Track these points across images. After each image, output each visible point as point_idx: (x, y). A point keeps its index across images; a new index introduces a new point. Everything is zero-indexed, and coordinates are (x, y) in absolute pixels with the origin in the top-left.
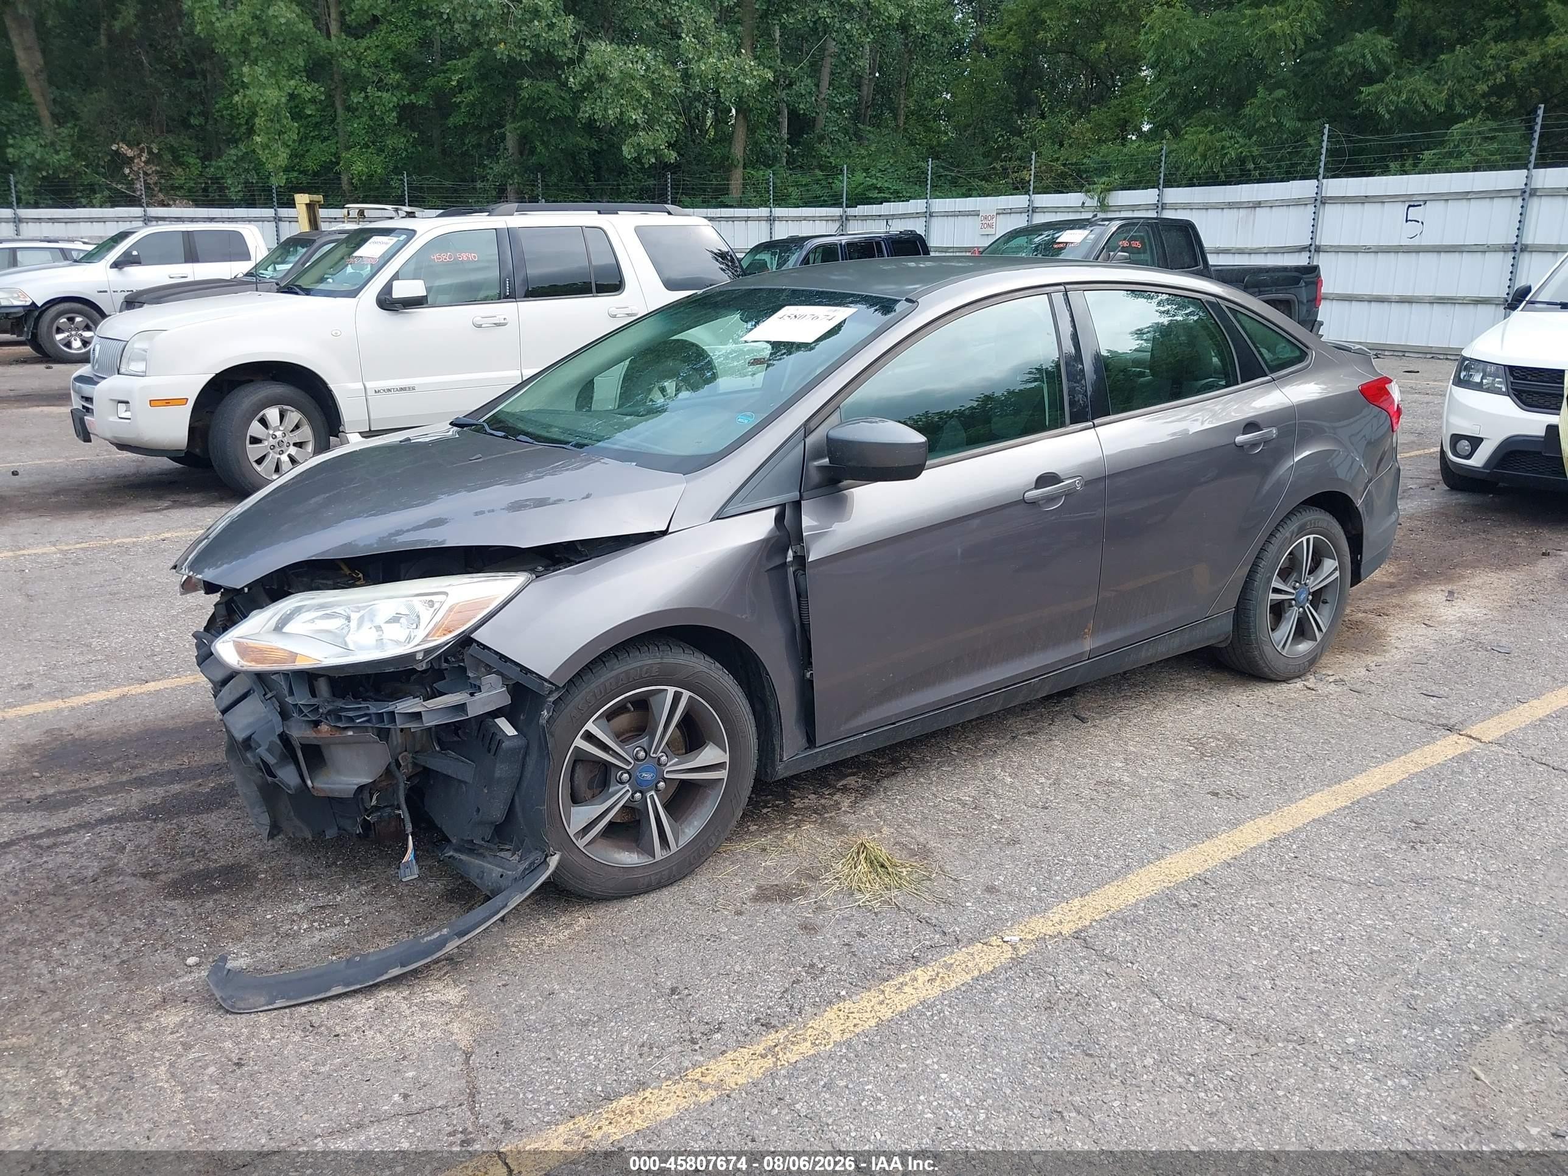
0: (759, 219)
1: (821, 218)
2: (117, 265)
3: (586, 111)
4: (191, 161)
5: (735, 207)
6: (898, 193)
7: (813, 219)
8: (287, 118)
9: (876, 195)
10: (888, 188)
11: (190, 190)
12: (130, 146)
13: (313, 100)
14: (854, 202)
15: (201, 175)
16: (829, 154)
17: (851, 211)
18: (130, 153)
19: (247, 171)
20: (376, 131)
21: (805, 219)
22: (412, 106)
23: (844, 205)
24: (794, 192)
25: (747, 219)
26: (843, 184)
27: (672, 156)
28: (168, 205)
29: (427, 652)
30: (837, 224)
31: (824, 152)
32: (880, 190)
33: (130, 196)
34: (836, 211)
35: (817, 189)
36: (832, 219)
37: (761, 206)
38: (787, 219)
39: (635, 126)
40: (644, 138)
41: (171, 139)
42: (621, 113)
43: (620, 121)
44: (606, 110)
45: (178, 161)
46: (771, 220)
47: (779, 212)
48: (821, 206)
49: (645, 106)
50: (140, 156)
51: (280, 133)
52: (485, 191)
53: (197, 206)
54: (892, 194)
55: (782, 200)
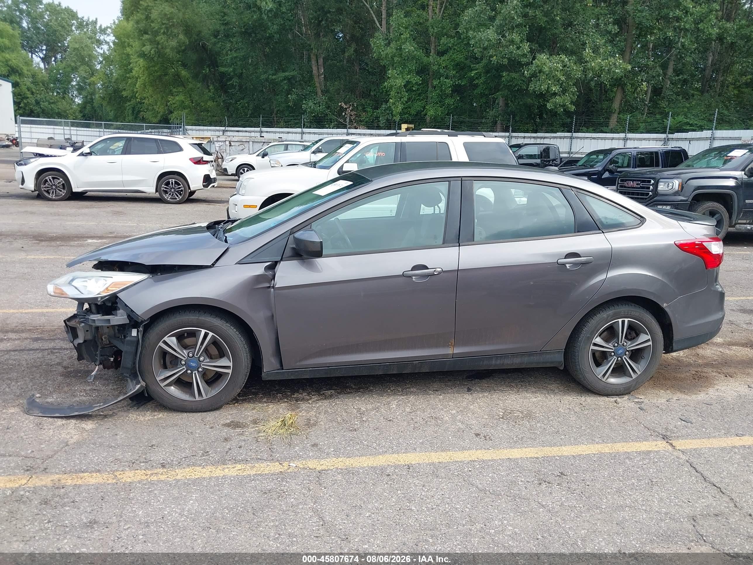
0: (619, 139)
1: (653, 139)
2: (314, 152)
3: (531, 87)
4: (369, 110)
5: (608, 133)
6: (702, 126)
7: (649, 139)
8: (404, 91)
9: (688, 128)
10: (696, 124)
11: (366, 122)
12: (346, 104)
13: (416, 83)
14: (672, 132)
15: (372, 116)
16: (665, 107)
17: (670, 136)
18: (345, 107)
19: (388, 114)
20: (442, 97)
21: (644, 139)
22: (459, 85)
23: (667, 132)
24: (642, 125)
25: (613, 139)
26: (669, 122)
27: (573, 108)
28: (357, 128)
29: (102, 298)
30: (662, 142)
31: (663, 105)
32: (691, 125)
33: (344, 124)
34: (663, 136)
35: (655, 125)
36: (660, 140)
37: (621, 133)
38: (634, 139)
39: (555, 94)
40: (558, 100)
41: (363, 101)
42: (548, 88)
43: (548, 91)
44: (541, 86)
45: (364, 110)
46: (625, 139)
47: (630, 135)
48: (656, 133)
49: (562, 83)
50: (349, 107)
51: (401, 98)
52: (487, 123)
53: (369, 129)
54: (698, 127)
55: (633, 130)
